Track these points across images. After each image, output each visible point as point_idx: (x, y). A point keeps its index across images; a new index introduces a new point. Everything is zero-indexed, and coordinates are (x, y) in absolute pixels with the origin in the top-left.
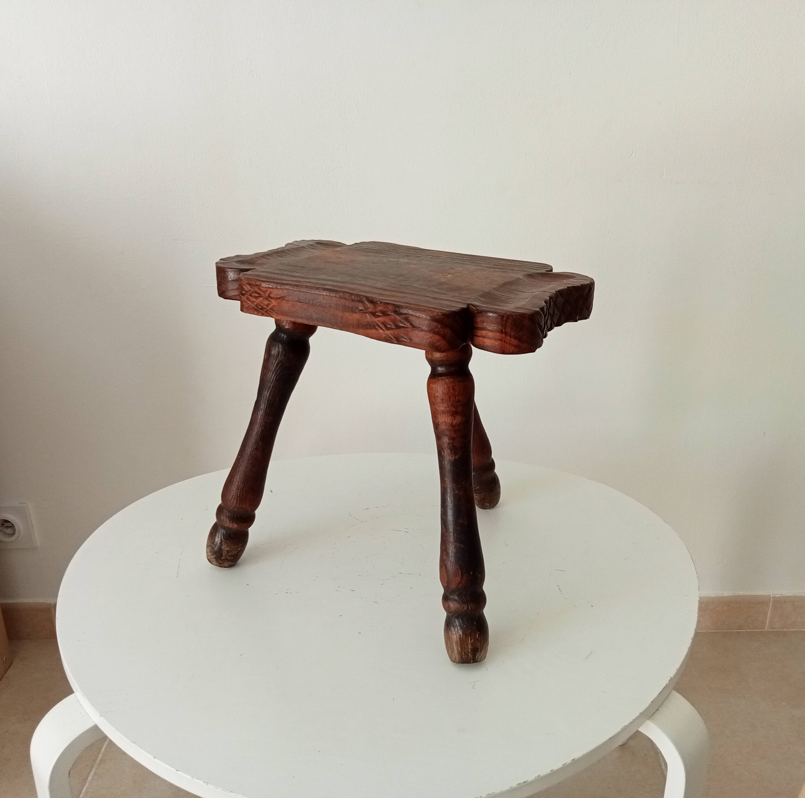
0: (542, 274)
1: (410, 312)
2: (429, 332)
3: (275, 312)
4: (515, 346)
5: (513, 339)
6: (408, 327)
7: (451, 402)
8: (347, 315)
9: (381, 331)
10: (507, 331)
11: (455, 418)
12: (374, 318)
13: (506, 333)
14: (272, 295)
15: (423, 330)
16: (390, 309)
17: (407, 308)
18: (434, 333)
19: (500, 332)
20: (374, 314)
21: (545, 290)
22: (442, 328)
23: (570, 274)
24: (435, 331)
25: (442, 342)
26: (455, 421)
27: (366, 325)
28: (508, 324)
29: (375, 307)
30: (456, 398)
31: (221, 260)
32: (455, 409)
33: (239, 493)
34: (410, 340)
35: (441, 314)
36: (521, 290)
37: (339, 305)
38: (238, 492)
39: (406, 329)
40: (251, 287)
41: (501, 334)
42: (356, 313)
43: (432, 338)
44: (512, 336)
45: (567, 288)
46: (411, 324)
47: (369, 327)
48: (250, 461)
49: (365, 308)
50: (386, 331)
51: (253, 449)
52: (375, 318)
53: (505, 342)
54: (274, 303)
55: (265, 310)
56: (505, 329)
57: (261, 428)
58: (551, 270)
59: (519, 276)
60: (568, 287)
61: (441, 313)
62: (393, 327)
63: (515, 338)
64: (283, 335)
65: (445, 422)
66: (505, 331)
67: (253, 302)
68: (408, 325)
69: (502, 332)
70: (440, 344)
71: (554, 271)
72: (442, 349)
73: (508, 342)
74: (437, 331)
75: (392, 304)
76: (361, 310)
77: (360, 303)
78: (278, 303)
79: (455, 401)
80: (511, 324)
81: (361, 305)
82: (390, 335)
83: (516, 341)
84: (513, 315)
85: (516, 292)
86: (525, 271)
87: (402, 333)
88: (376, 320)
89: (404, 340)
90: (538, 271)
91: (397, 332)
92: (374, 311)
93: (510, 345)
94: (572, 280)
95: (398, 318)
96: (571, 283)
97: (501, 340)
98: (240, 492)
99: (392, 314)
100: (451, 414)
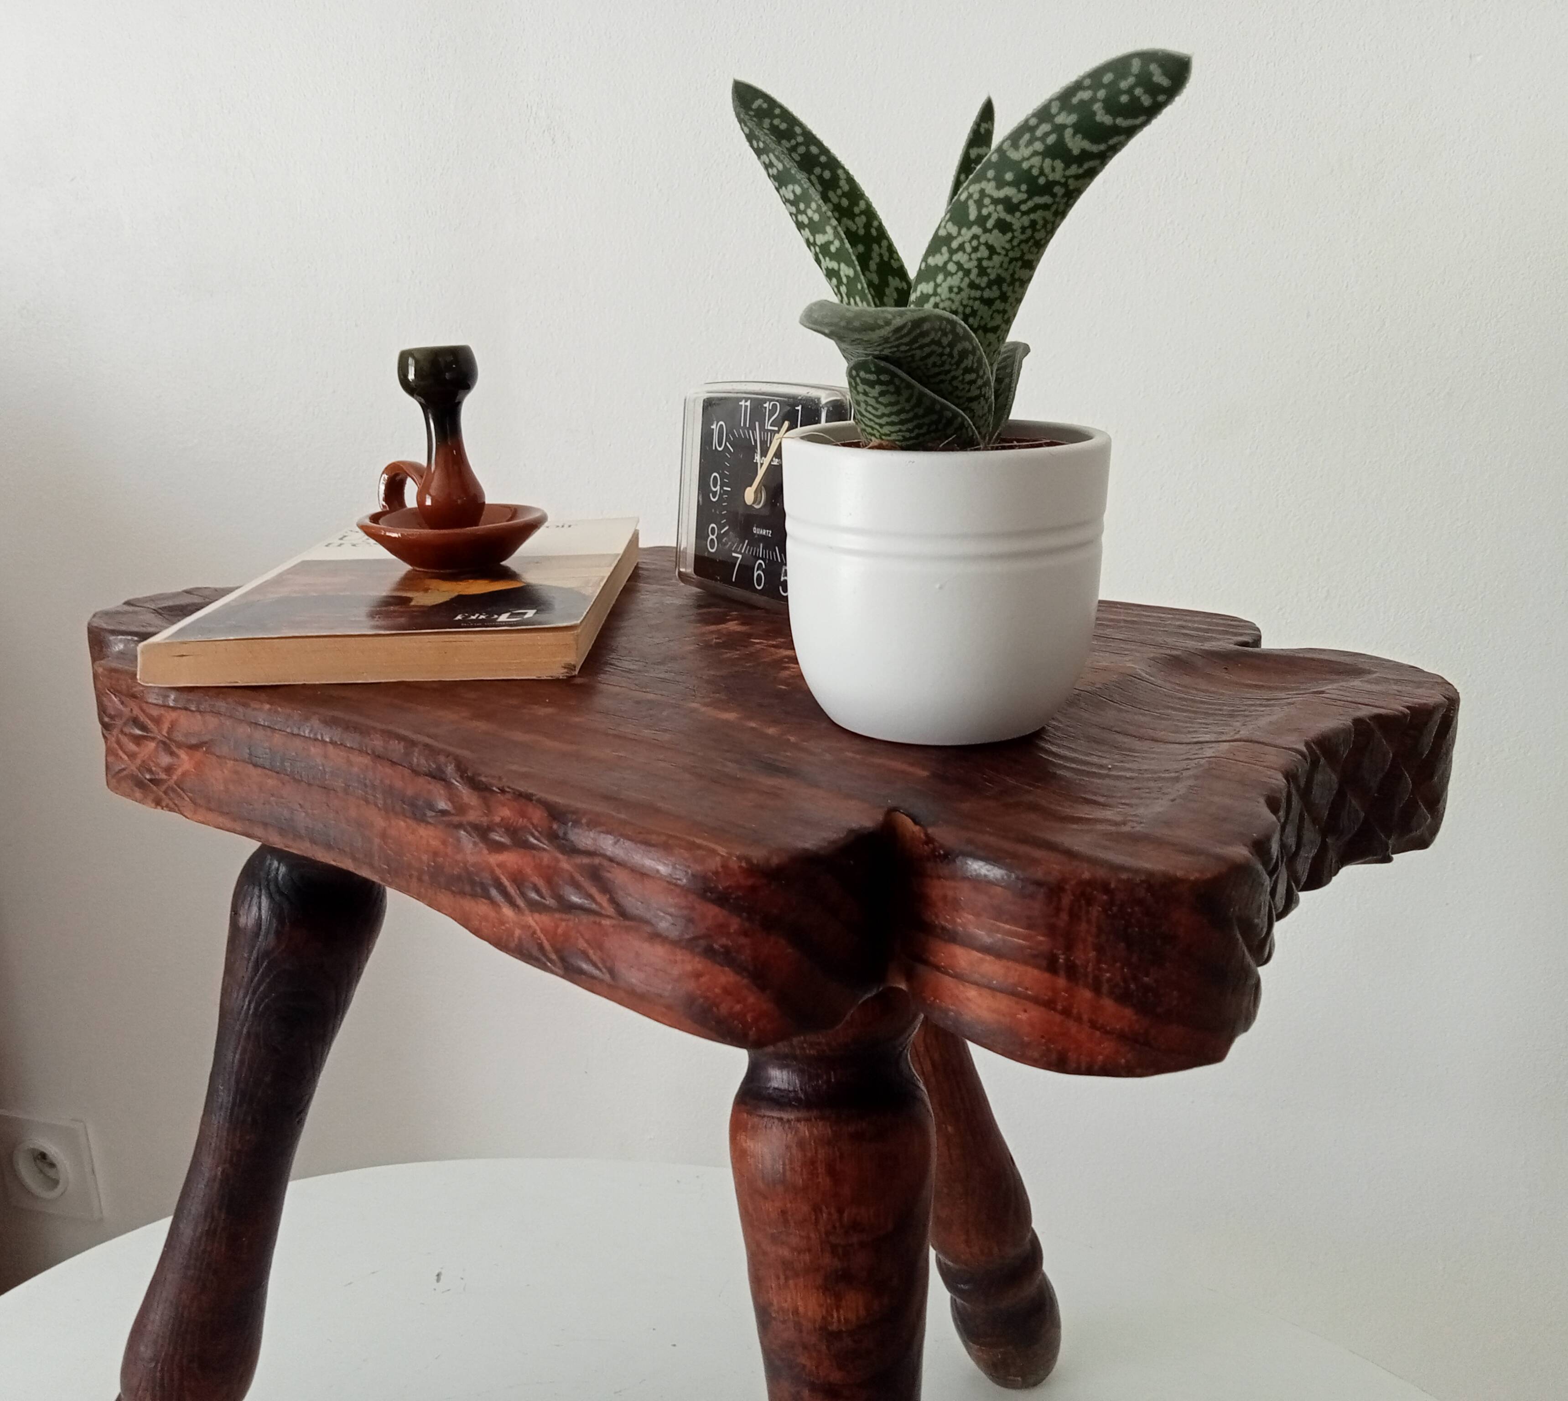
0: (1225, 659)
1: (608, 844)
2: (682, 948)
3: (188, 796)
4: (1122, 1037)
5: (1108, 1004)
6: (603, 912)
7: (823, 1230)
8: (401, 826)
9: (507, 912)
10: (1078, 962)
11: (838, 1297)
12: (485, 852)
13: (1072, 972)
14: (179, 736)
15: (656, 937)
16: (535, 821)
17: (595, 823)
18: (709, 953)
19: (1044, 963)
20: (482, 832)
21: (1258, 735)
22: (746, 934)
23: (1342, 659)
24: (716, 946)
25: (751, 1000)
26: (838, 1311)
27: (459, 878)
28: (1084, 926)
29: (488, 807)
30: (846, 1215)
31: (128, 603)
32: (837, 1263)
33: (158, 1374)
34: (611, 972)
35: (740, 867)
36: (1142, 731)
37: (374, 787)
38: (156, 1367)
39: (598, 919)
40: (122, 703)
41: (1047, 975)
42: (428, 823)
43: (703, 980)
44: (1105, 988)
45: (1349, 723)
46: (613, 901)
47: (468, 888)
48: (190, 1273)
49: (455, 808)
50: (527, 912)
51: (198, 1234)
52: (490, 853)
53: (1066, 1012)
54: (185, 762)
55: (164, 787)
56: (1069, 947)
57: (220, 1169)
58: (1257, 642)
59: (1129, 664)
60: (1358, 722)
61: (744, 864)
62: (550, 902)
63: (1123, 998)
64: (276, 864)
65: (796, 1312)
66: (1067, 960)
67: (132, 756)
68: (603, 900)
69: (1051, 966)
70: (738, 1007)
71: (1267, 644)
72: (751, 1033)
73: (1085, 1017)
74: (722, 946)
75: (539, 801)
76: (444, 813)
77: (438, 786)
78: (198, 765)
79: (837, 1224)
80: (1100, 929)
81: (442, 792)
82: (542, 937)
83: (1128, 1012)
84: (1113, 886)
85: (1126, 740)
86: (1160, 646)
87: (582, 935)
88: (494, 859)
89: (585, 966)
90: (1207, 646)
91: (565, 924)
92: (485, 820)
93: (1098, 1029)
94: (1356, 683)
95: (565, 864)
96: (1366, 701)
97: (1049, 1004)
98: (162, 1369)
99: (541, 845)
100: (819, 1281)
